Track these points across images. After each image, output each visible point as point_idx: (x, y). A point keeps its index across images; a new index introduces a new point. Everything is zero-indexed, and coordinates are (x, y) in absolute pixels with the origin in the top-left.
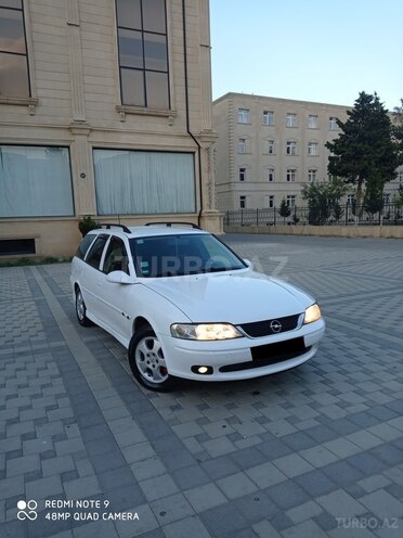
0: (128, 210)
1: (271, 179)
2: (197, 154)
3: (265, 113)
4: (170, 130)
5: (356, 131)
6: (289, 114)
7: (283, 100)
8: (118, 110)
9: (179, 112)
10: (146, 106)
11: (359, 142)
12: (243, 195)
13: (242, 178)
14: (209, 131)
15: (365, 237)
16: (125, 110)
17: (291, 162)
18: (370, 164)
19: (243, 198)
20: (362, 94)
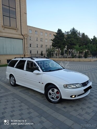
0: (5, 53)
1: (37, 47)
2: (23, 40)
3: (36, 31)
4: (16, 33)
5: (57, 37)
6: (41, 32)
7: (40, 29)
8: (3, 27)
9: (19, 29)
10: (10, 26)
11: (58, 40)
12: (31, 50)
13: (30, 46)
14: (27, 34)
16: (4, 27)
17: (41, 43)
18: (61, 45)
19: (31, 51)
20: (59, 29)
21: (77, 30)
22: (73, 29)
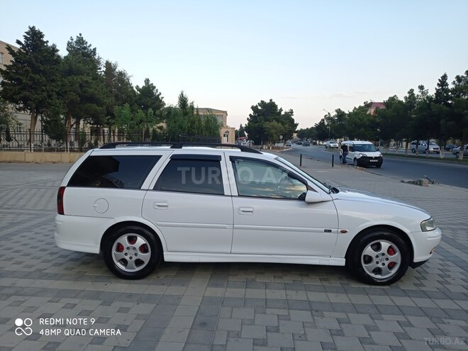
15: (54, 163)
20: (32, 29)
21: (95, 49)
22: (81, 41)
